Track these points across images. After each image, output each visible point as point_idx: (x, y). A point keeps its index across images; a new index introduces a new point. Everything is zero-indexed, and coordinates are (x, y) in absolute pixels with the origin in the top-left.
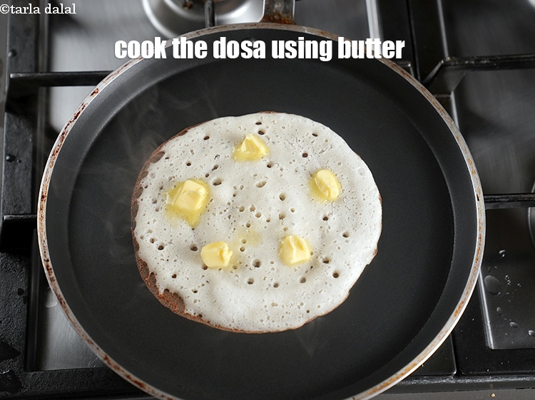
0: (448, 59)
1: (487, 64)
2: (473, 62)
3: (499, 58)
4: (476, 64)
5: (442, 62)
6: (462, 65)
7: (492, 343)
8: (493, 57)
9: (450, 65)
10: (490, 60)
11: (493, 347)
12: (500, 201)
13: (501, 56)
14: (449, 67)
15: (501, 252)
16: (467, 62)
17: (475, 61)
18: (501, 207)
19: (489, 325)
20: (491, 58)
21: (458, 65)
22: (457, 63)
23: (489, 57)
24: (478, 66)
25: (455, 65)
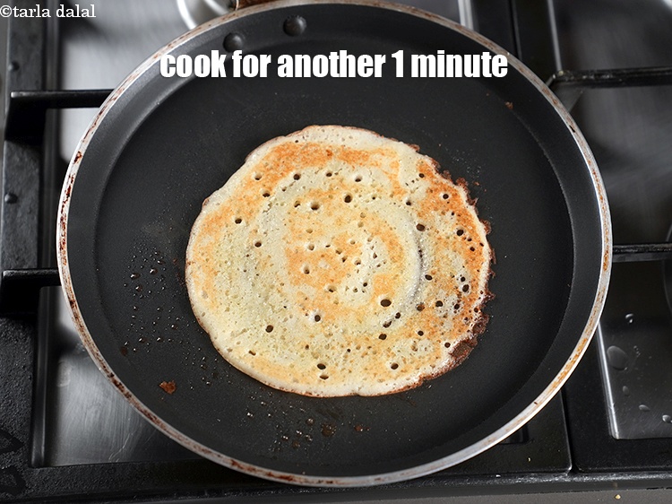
0: (561, 73)
1: (610, 79)
2: (592, 77)
3: (625, 71)
4: (596, 79)
5: (554, 76)
6: (578, 81)
7: (616, 431)
8: (617, 70)
9: (563, 81)
10: (614, 74)
11: (617, 437)
12: (626, 253)
13: (627, 69)
14: (562, 84)
15: (628, 316)
16: (584, 77)
17: (595, 75)
18: (628, 259)
19: (612, 408)
20: (615, 72)
21: (574, 80)
22: (572, 78)
23: (613, 70)
24: (599, 81)
25: (569, 81)
